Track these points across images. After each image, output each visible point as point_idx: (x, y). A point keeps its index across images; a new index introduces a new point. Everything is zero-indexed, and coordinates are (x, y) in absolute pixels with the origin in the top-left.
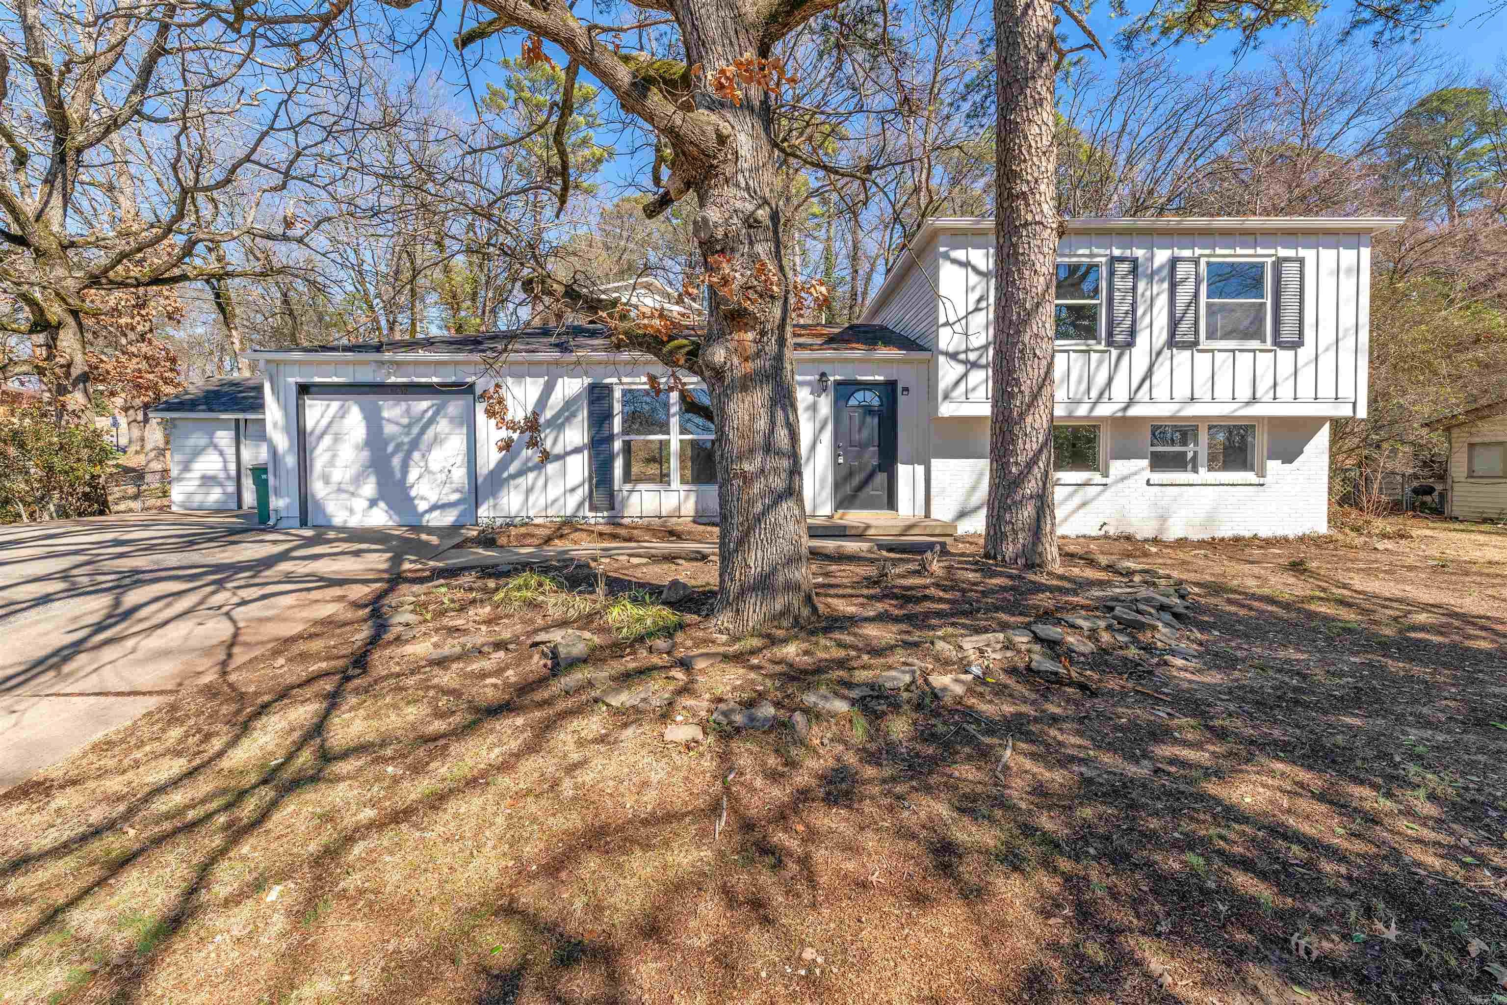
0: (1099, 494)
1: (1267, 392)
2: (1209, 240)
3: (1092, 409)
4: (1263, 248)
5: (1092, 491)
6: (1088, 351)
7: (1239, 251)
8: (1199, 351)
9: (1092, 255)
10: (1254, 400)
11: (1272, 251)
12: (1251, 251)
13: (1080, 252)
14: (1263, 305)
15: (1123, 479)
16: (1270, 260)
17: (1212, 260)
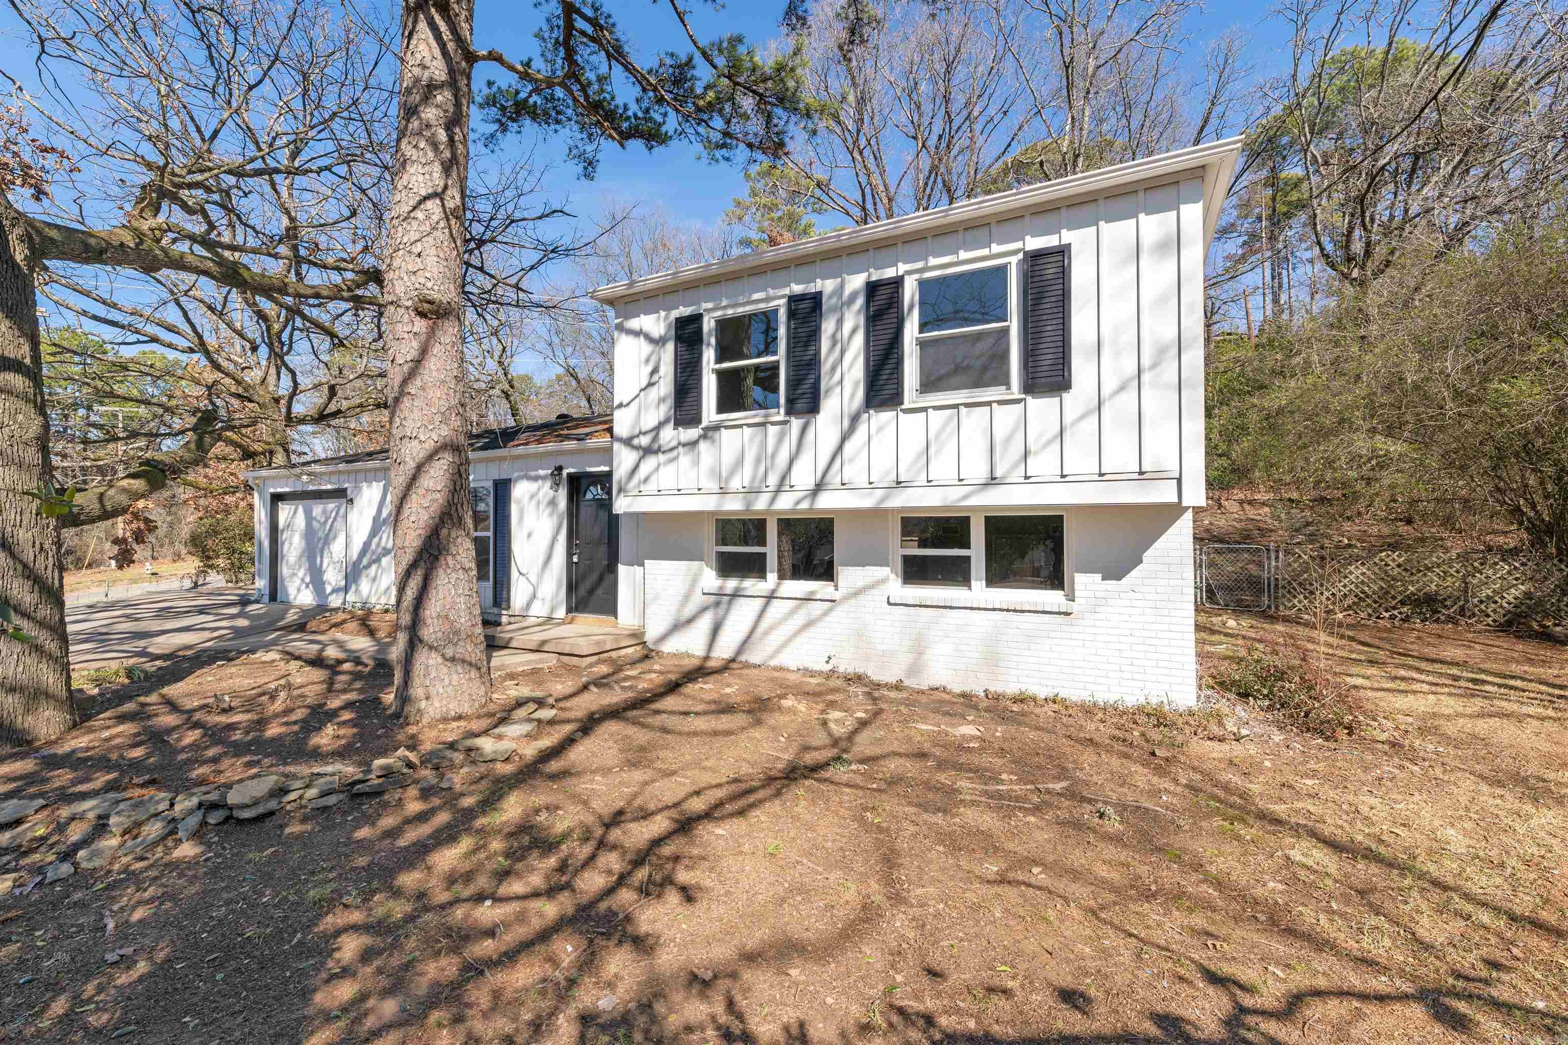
0: (826, 614)
1: (1015, 466)
2: (917, 247)
3: (773, 500)
4: (1000, 243)
5: (817, 608)
6: (763, 424)
7: (963, 255)
8: (905, 411)
9: (767, 300)
10: (993, 481)
11: (1018, 245)
12: (985, 252)
13: (756, 296)
14: (1005, 331)
15: (857, 593)
16: (1014, 260)
17: (928, 275)
